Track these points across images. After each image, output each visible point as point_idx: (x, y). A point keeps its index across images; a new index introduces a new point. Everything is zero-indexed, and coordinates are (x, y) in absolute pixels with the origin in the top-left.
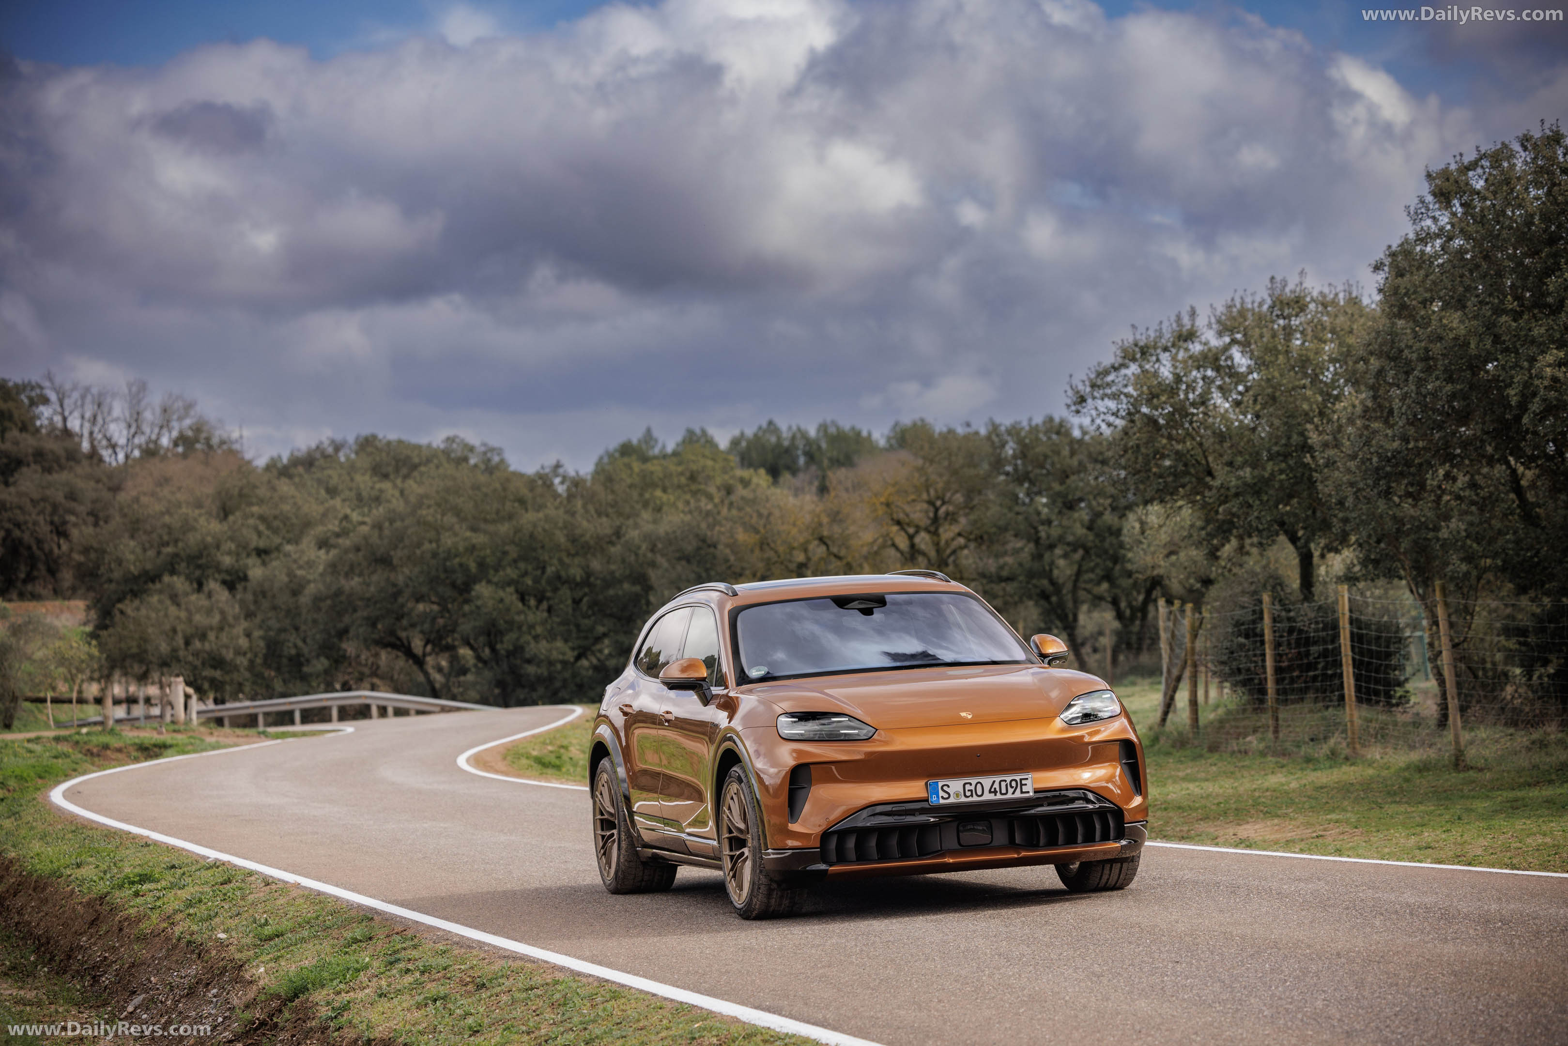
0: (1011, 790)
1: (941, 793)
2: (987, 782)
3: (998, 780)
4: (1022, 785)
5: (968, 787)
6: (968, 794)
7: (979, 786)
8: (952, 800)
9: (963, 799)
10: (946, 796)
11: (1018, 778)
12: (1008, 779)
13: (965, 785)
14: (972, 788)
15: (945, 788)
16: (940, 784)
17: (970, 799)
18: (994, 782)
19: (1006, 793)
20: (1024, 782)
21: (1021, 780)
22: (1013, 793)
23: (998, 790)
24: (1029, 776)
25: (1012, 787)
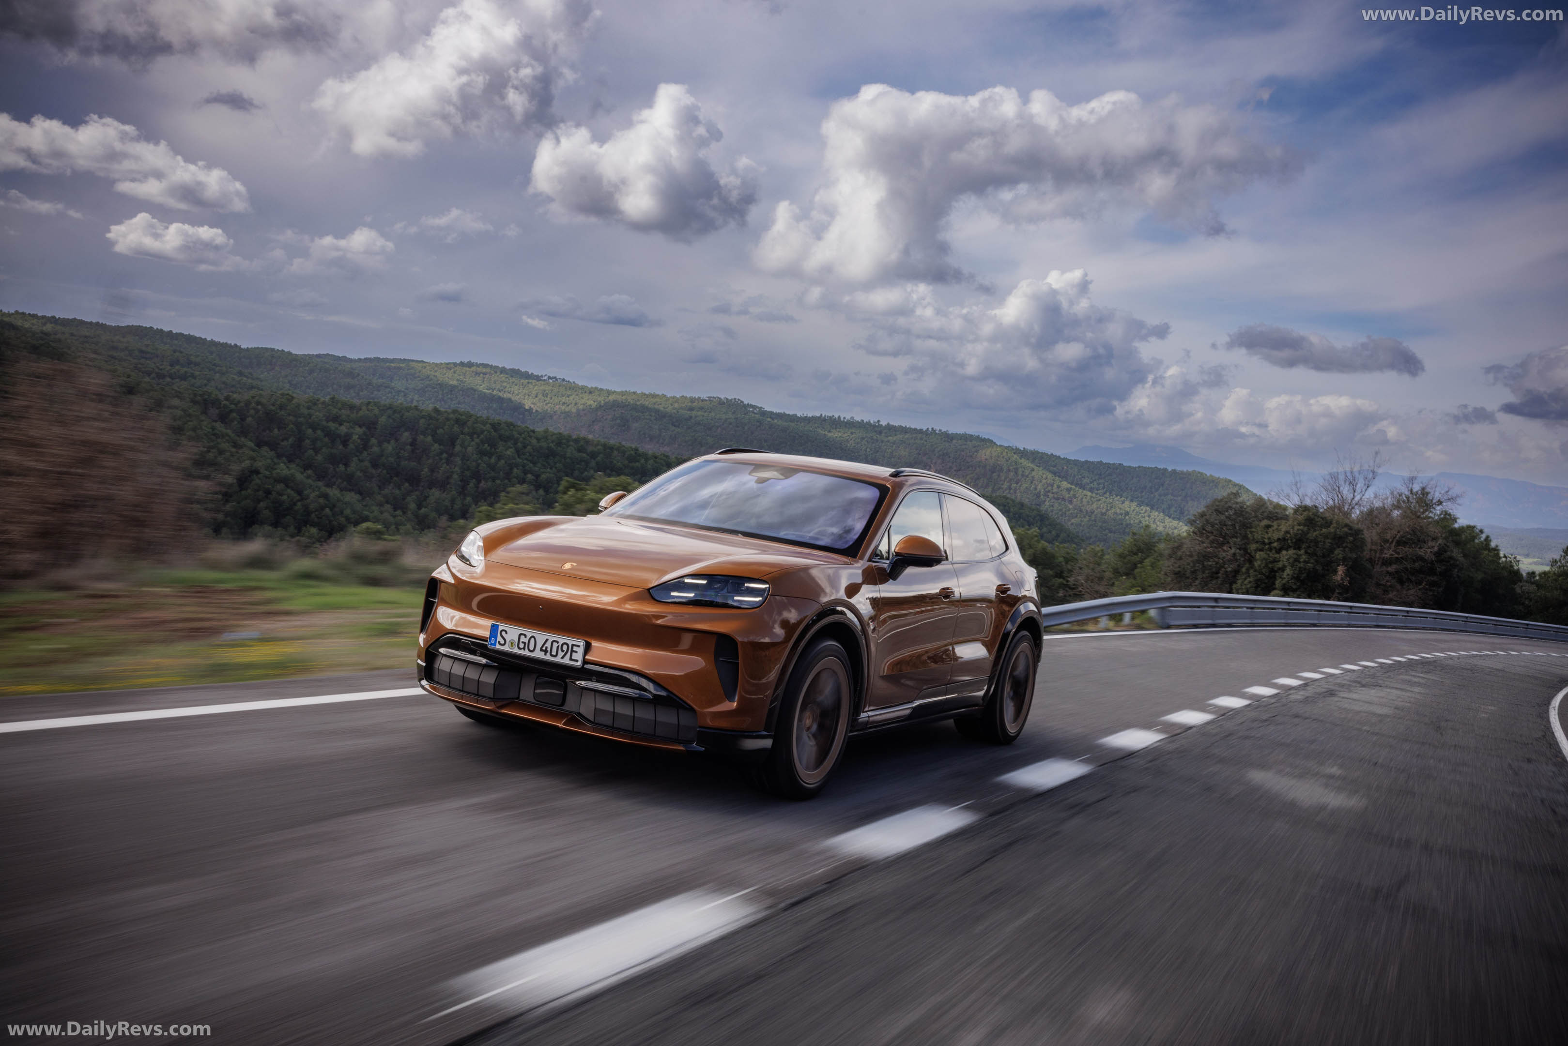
0: (561, 654)
1: (499, 639)
2: (541, 637)
3: (551, 639)
4: (572, 651)
5: (523, 639)
6: (522, 646)
7: (533, 639)
8: (506, 648)
9: (516, 650)
10: (502, 642)
11: (570, 643)
12: (561, 641)
13: (521, 634)
14: (526, 640)
15: (503, 633)
16: (500, 628)
17: (522, 652)
18: (547, 640)
19: (556, 656)
20: (575, 649)
21: (573, 645)
22: (562, 658)
23: (549, 649)
24: (582, 643)
25: (562, 651)
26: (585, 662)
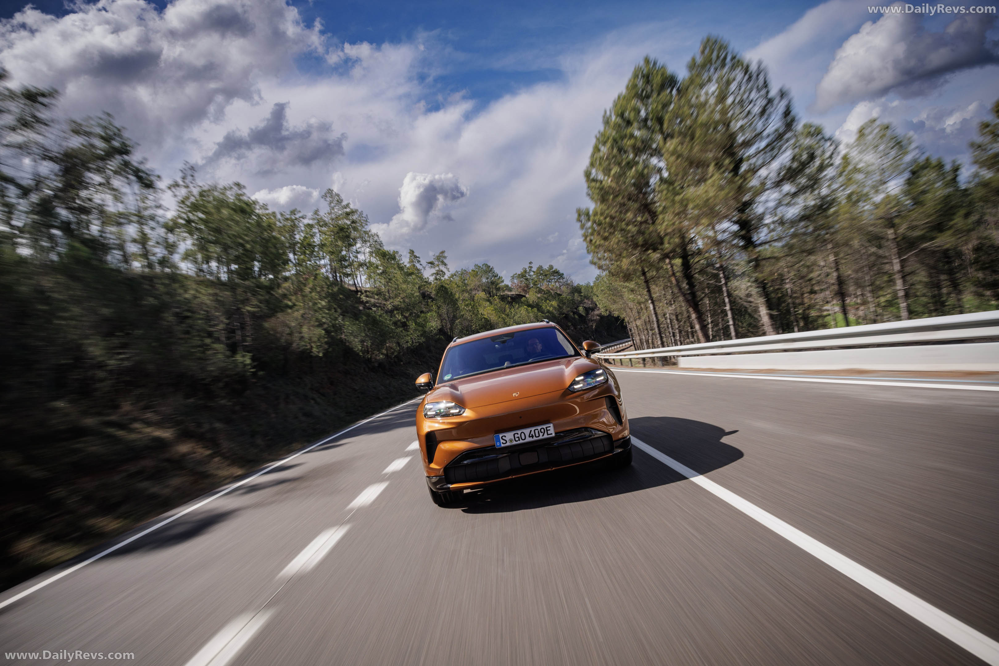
0: (541, 434)
1: (502, 441)
2: (527, 431)
3: (533, 430)
5: (516, 435)
6: (517, 439)
7: (522, 434)
8: (508, 444)
9: (515, 443)
10: (504, 442)
11: (544, 427)
12: (539, 428)
13: (514, 434)
14: (519, 436)
15: (504, 438)
16: (501, 435)
17: (519, 442)
18: (531, 431)
19: (539, 436)
20: (548, 429)
21: (546, 428)
22: (543, 435)
23: (534, 435)
24: (551, 425)
25: (542, 432)
26: (556, 433)
